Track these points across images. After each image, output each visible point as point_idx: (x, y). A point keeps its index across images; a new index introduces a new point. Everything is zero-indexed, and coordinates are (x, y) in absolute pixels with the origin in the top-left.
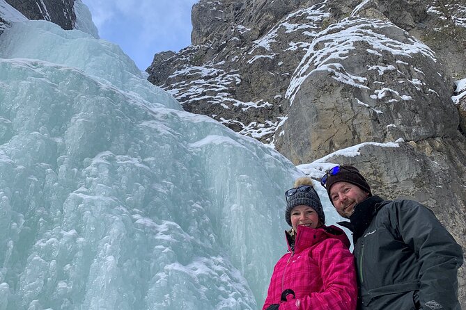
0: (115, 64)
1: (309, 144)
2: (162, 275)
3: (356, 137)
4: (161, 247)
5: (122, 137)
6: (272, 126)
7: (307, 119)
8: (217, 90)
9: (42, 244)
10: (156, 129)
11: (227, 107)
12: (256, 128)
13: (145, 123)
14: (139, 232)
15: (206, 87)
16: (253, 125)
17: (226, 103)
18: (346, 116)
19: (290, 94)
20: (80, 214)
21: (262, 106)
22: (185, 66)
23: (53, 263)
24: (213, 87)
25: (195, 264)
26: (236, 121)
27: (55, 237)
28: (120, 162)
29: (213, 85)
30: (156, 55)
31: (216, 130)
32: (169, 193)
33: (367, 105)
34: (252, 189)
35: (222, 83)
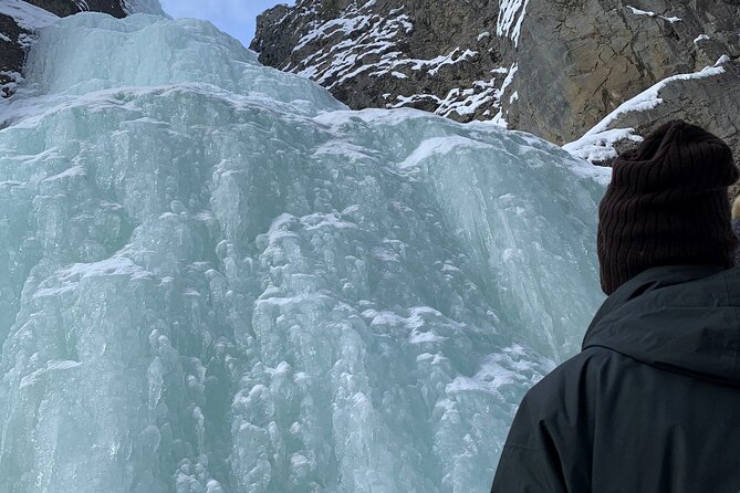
0: (214, 53)
1: (566, 105)
2: (446, 404)
3: (646, 72)
4: (426, 356)
5: (297, 184)
6: (486, 87)
7: (553, 63)
8: (377, 51)
9: (245, 400)
10: (342, 155)
11: (403, 76)
12: (460, 99)
13: (322, 150)
14: (384, 340)
15: (359, 51)
16: (454, 95)
17: (398, 68)
18: (618, 42)
19: (507, 26)
20: (283, 333)
21: (460, 58)
22: (312, 24)
23: (272, 427)
24: (371, 48)
25: (486, 370)
26: (425, 96)
27: (260, 382)
28: (311, 228)
29: (370, 44)
30: (258, 18)
31: (433, 129)
32: (401, 258)
33: (651, 14)
34: (528, 216)
35: (382, 38)
